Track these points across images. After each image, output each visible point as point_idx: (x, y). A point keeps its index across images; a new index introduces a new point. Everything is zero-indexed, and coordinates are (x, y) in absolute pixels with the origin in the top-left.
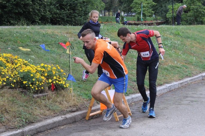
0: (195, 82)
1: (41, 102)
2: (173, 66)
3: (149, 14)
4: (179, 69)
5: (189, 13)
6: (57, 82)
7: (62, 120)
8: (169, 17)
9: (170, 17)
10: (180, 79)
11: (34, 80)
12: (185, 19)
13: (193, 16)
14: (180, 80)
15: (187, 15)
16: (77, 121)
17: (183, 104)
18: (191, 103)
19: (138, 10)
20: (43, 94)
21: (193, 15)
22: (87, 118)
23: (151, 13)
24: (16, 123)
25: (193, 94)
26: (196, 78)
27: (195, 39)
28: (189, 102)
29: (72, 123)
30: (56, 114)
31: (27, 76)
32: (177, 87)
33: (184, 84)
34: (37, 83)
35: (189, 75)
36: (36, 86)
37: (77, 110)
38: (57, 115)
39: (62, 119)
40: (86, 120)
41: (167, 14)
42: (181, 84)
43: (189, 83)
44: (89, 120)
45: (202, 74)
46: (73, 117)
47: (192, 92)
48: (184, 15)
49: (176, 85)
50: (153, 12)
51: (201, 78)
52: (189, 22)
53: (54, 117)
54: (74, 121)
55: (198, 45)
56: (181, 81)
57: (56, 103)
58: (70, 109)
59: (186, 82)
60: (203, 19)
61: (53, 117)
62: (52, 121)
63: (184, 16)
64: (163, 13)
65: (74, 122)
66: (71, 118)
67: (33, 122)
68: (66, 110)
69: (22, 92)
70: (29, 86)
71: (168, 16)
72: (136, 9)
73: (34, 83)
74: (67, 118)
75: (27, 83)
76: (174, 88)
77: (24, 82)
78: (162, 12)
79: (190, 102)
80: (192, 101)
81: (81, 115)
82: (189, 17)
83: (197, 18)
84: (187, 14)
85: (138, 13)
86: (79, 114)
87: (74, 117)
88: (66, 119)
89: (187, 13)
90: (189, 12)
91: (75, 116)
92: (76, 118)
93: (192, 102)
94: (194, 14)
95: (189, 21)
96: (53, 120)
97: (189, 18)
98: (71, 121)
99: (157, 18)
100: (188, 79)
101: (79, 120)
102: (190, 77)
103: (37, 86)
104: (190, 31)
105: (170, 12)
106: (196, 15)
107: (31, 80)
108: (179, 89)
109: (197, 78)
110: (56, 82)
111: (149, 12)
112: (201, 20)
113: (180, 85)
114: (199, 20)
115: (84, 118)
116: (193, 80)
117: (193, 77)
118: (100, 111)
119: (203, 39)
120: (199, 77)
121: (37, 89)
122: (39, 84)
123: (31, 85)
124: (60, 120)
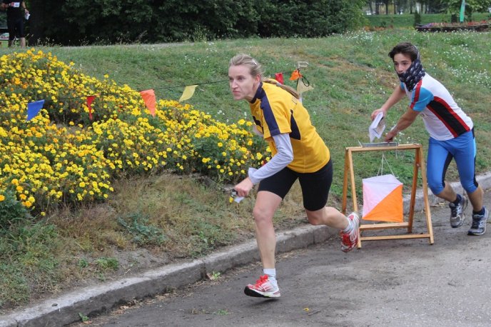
3: (478, 6)
7: (287, 241)
11: (224, 154)
16: (319, 243)
23: (484, 4)
24: (189, 246)
29: (308, 246)
31: (209, 147)
34: (230, 162)
36: (229, 167)
39: (286, 237)
46: (310, 233)
50: (488, 1)
54: (312, 242)
65: (311, 244)
66: (305, 236)
67: (224, 245)
68: (293, 218)
69: (200, 181)
70: (214, 168)
73: (225, 161)
74: (296, 236)
75: (210, 161)
77: (205, 160)
85: (453, 5)
86: (322, 228)
87: (312, 234)
88: (295, 237)
91: (314, 232)
92: (316, 237)
98: (306, 243)
101: (323, 240)
103: (231, 168)
107: (218, 154)
111: (479, 2)
121: (231, 174)
122: (235, 164)
123: (218, 167)
124: (282, 240)
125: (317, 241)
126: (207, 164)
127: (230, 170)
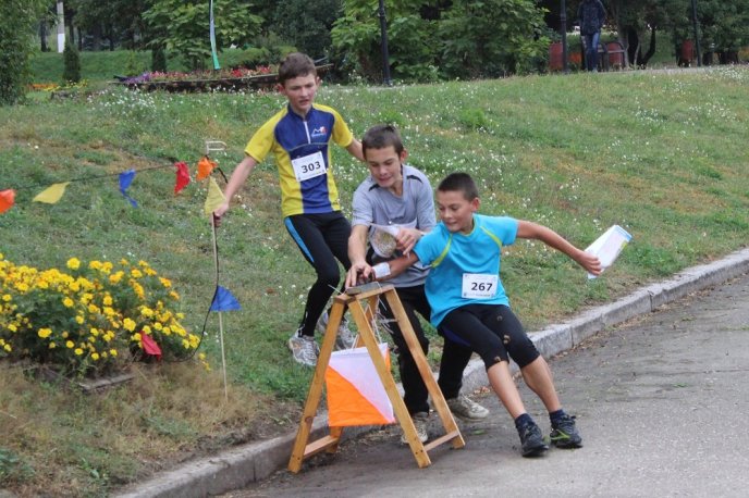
0: (627, 321)
1: (119, 409)
2: (521, 260)
3: (235, 30)
4: (547, 272)
5: (446, 18)
6: (157, 326)
7: (217, 474)
8: (348, 44)
9: (351, 41)
10: (567, 313)
11: (80, 320)
12: (426, 51)
13: (465, 33)
14: (568, 315)
15: (435, 29)
16: (261, 480)
17: (638, 398)
18: (665, 392)
19: (176, 13)
20: (113, 380)
21: (470, 27)
22: (295, 466)
23: (249, 28)
25: (651, 362)
26: (629, 306)
27: (556, 143)
28: (655, 389)
29: (247, 485)
30: (188, 451)
31: (47, 308)
32: (567, 345)
33: (589, 332)
34: (91, 334)
35: (597, 294)
36: (89, 345)
37: (251, 437)
38: (189, 454)
39: (215, 468)
40: (290, 472)
41: (334, 30)
42: (580, 329)
43: (607, 328)
44: (302, 471)
45: (649, 289)
46: (247, 461)
47: (644, 358)
48: (419, 28)
49: (562, 333)
50: (257, 19)
51: (647, 305)
52: (448, 66)
53: (183, 461)
54: (252, 477)
55: (577, 167)
56: (579, 321)
57: (172, 411)
58: (225, 433)
59: (596, 321)
60: (516, 45)
61: (179, 462)
62: (185, 476)
63: (422, 33)
64: (306, 23)
65: (250, 482)
66: (241, 466)
67: (124, 482)
68: (213, 435)
69: (36, 373)
70: (61, 349)
71: (341, 37)
72: (164, 11)
73: (81, 333)
74: (229, 465)
75: (52, 335)
76: (556, 350)
77: (44, 333)
78: (301, 20)
79: (659, 389)
80: (669, 387)
81: (269, 452)
82: (444, 37)
83: (487, 41)
84: (433, 22)
85: (178, 30)
86: (264, 452)
87: (250, 464)
88: (228, 468)
89: (437, 17)
90: (443, 14)
91: (254, 457)
92: (257, 468)
93: (668, 390)
94: (472, 22)
95: (447, 61)
96: (190, 474)
97: (449, 43)
98: (243, 479)
99: (279, 52)
100: (601, 311)
101: (267, 473)
102: (603, 301)
103: (94, 345)
104: (518, 106)
105: (348, 18)
106: (481, 26)
107: (64, 321)
108: (576, 349)
109: (634, 305)
110: (152, 329)
111: (234, 20)
112: (508, 50)
113: (575, 336)
114: (497, 52)
115: (283, 463)
116: (621, 314)
117: (615, 301)
118: (328, 437)
119: (589, 138)
120: (641, 301)
121: (95, 356)
122: (100, 338)
123: (70, 344)
124: (211, 472)
125: (258, 476)
126: (48, 340)
127: (93, 349)
